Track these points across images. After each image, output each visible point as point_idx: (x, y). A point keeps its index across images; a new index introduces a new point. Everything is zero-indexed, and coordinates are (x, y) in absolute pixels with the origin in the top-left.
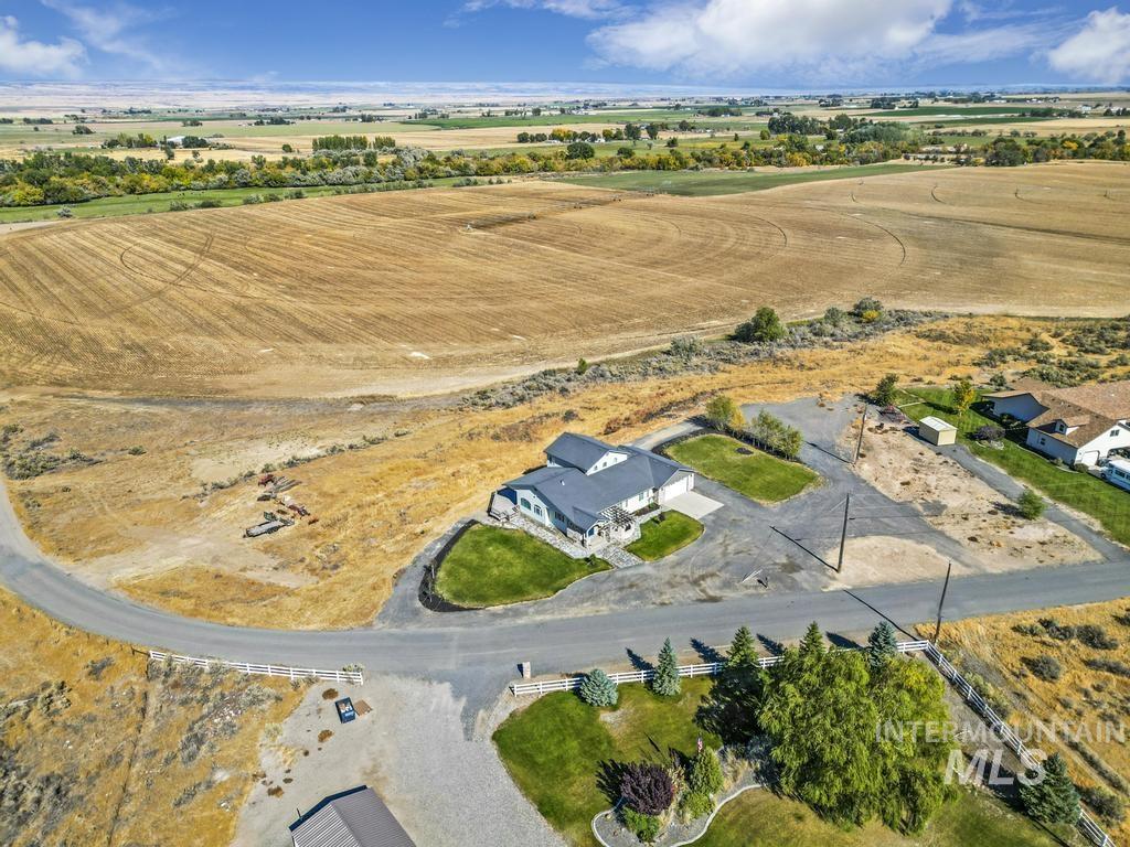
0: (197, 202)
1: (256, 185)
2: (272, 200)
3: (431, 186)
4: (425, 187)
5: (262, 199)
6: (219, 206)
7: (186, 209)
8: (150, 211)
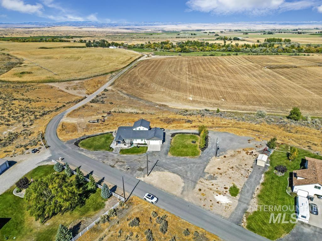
0: (209, 54)
1: (233, 51)
2: (229, 55)
3: (281, 54)
4: (278, 55)
5: (226, 55)
6: (214, 56)
7: (206, 56)
8: (198, 56)
